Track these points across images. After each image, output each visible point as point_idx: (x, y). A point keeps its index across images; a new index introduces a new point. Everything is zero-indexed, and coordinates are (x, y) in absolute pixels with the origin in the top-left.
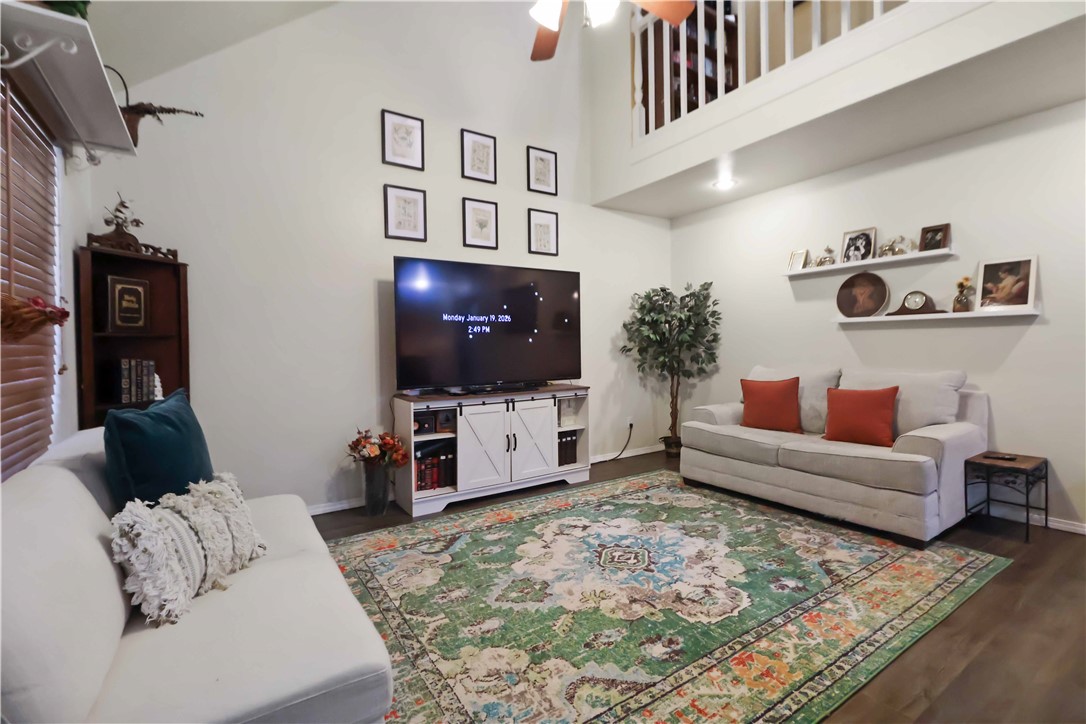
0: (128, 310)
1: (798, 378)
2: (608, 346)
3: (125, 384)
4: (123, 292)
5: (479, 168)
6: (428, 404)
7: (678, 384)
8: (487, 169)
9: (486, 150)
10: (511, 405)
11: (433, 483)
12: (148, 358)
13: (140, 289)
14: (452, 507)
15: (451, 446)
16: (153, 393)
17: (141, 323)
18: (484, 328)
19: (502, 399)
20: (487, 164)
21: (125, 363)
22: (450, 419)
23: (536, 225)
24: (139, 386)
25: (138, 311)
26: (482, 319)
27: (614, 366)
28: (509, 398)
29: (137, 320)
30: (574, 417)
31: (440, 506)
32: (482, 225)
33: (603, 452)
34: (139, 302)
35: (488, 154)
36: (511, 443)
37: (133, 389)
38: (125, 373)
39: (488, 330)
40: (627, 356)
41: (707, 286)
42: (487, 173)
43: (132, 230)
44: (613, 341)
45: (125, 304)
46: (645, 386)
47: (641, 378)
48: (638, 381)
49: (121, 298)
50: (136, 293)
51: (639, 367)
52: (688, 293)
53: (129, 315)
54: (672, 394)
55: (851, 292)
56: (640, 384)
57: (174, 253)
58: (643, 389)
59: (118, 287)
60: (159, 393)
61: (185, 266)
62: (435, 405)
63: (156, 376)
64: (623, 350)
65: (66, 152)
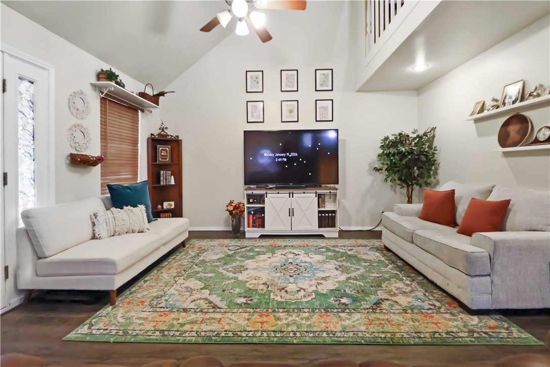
0: (163, 156)
1: (454, 190)
2: (367, 167)
3: (162, 179)
4: (162, 150)
5: (289, 86)
6: (253, 191)
7: (412, 190)
8: (293, 85)
9: (293, 77)
10: (291, 195)
11: (259, 225)
12: (169, 171)
13: (168, 149)
14: (262, 237)
15: (262, 210)
16: (170, 182)
17: (168, 160)
18: (283, 159)
19: (288, 192)
20: (293, 82)
21: (162, 172)
22: (260, 199)
23: (320, 107)
24: (166, 179)
25: (167, 156)
26: (282, 155)
27: (371, 178)
28: (291, 192)
29: (166, 159)
30: (333, 204)
31: (258, 235)
32: (291, 112)
33: (362, 226)
34: (167, 153)
35: (294, 78)
36: (291, 213)
37: (164, 180)
38: (162, 175)
39: (285, 160)
40: (380, 173)
42: (293, 87)
43: (166, 131)
44: (370, 164)
45: (162, 154)
46: (395, 191)
47: (391, 186)
48: (390, 187)
49: (161, 152)
50: (166, 150)
51: (386, 179)
52: (415, 136)
53: (164, 157)
54: (408, 196)
55: (507, 129)
56: (391, 190)
57: (178, 137)
58: (393, 193)
59: (160, 149)
60: (173, 182)
61: (181, 140)
62: (256, 192)
63: (172, 177)
64: (376, 169)
65: (143, 111)
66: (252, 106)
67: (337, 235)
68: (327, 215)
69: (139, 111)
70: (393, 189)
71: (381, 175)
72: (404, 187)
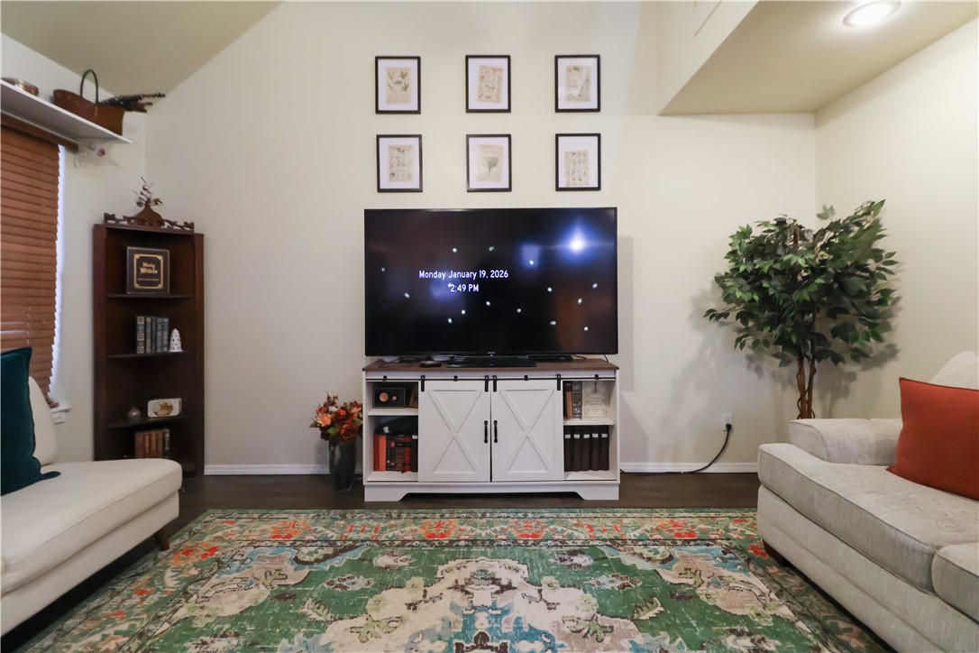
0: (146, 275)
2: (687, 309)
3: (140, 338)
4: (140, 261)
5: (488, 97)
6: (385, 374)
7: (813, 371)
8: (498, 96)
9: (497, 73)
10: (491, 384)
12: (163, 316)
13: (160, 258)
15: (411, 425)
16: (167, 346)
17: (160, 286)
18: (470, 286)
19: (481, 375)
20: (499, 89)
21: (140, 321)
22: (407, 394)
23: (567, 154)
24: (154, 340)
25: (158, 276)
26: (468, 275)
27: (696, 338)
28: (491, 375)
29: (156, 284)
30: (604, 407)
31: (397, 495)
32: (492, 164)
33: (675, 459)
34: (158, 268)
35: (500, 78)
36: (491, 433)
37: (149, 342)
38: (141, 329)
39: (476, 288)
40: (722, 324)
41: (873, 208)
42: (498, 101)
43: (155, 209)
45: (143, 271)
46: (758, 370)
47: (749, 358)
48: (746, 362)
49: (140, 265)
50: (157, 262)
51: (738, 340)
53: (148, 279)
54: (801, 387)
56: (749, 367)
57: (191, 226)
58: (754, 375)
59: (137, 256)
60: (176, 346)
61: (201, 236)
62: (394, 376)
63: (176, 333)
64: (713, 315)
65: (73, 148)
66: (391, 147)
67: (613, 494)
68: (586, 436)
69: (61, 148)
70: (754, 366)
71: (724, 329)
72: (789, 362)
